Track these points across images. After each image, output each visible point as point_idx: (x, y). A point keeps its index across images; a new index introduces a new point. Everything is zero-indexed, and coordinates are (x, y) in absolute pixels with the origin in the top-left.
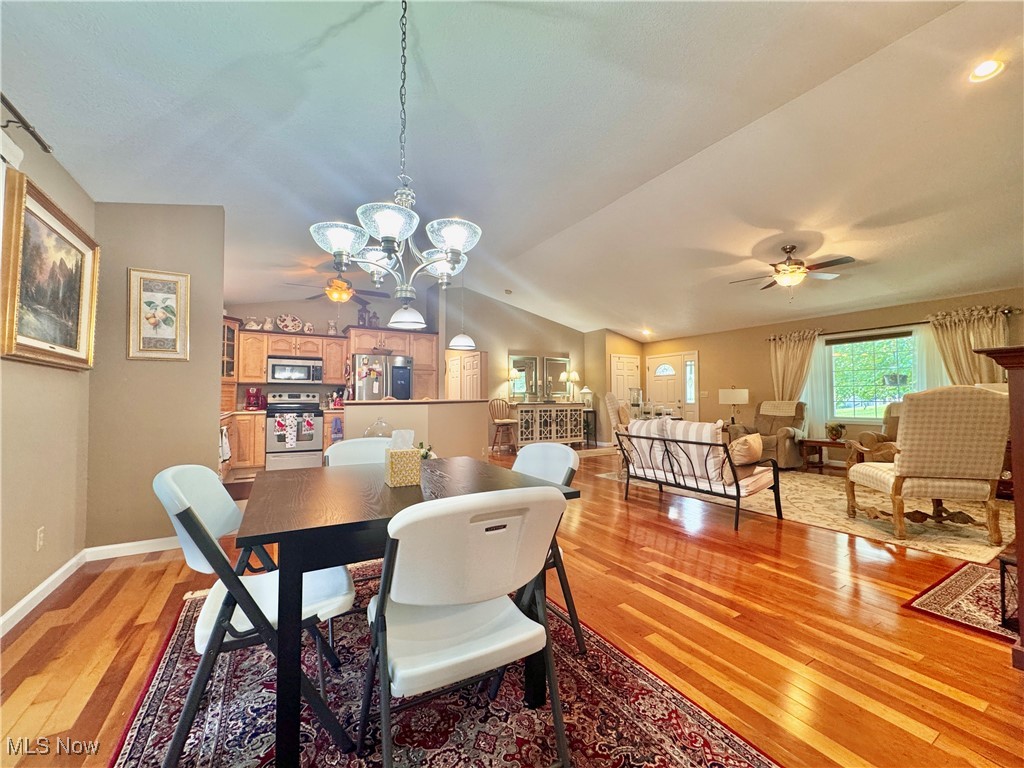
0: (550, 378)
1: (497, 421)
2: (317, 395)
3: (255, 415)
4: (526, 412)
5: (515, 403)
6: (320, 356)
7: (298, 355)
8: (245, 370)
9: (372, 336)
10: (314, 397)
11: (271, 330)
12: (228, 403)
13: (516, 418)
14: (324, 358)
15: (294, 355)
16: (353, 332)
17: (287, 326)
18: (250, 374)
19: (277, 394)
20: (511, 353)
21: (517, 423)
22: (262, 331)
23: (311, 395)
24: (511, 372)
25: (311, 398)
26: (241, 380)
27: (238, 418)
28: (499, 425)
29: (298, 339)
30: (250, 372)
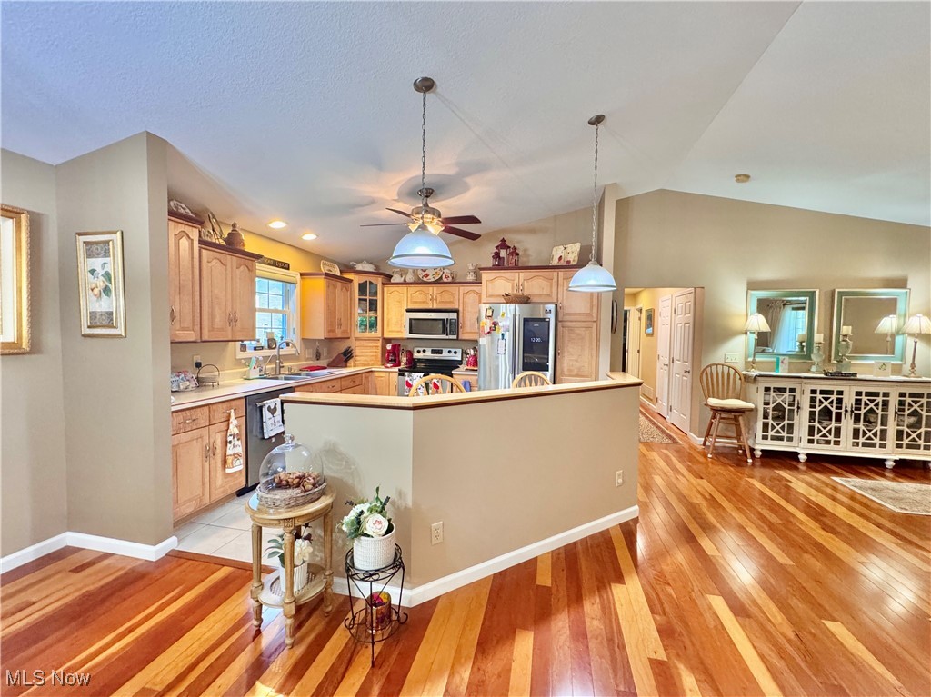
0: (846, 330)
1: (713, 402)
2: (459, 351)
3: (390, 372)
4: (777, 390)
5: (753, 373)
6: (457, 307)
7: (435, 307)
8: (388, 325)
9: (507, 279)
10: (455, 353)
11: (411, 281)
12: (373, 358)
13: (756, 400)
14: (461, 309)
15: (431, 307)
16: (485, 276)
17: (427, 275)
18: (393, 329)
19: (421, 349)
20: (752, 286)
21: (754, 411)
22: (405, 283)
23: (453, 350)
24: (751, 318)
25: (452, 354)
26: (386, 336)
27: (376, 374)
28: (716, 410)
29: (435, 289)
30: (393, 328)
